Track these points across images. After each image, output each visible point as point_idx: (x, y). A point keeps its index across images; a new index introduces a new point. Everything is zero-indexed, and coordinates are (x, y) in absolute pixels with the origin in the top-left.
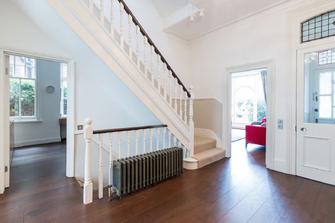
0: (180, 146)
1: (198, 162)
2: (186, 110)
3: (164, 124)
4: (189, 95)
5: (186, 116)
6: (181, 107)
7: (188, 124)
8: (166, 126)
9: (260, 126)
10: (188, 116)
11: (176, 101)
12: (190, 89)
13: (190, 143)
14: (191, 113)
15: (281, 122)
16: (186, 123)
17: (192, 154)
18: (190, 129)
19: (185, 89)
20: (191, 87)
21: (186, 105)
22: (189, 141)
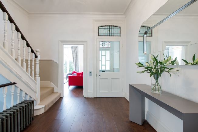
0: (28, 99)
1: (45, 107)
2: (33, 68)
3: (13, 82)
4: (36, 57)
5: (33, 74)
6: (29, 66)
7: (35, 79)
8: (14, 83)
9: (72, 75)
10: (35, 73)
11: (24, 61)
12: (36, 51)
13: (37, 94)
14: (38, 70)
15: (91, 73)
16: (33, 79)
17: (39, 102)
18: (37, 83)
19: (32, 51)
20: (38, 50)
21: (33, 64)
22: (36, 93)
